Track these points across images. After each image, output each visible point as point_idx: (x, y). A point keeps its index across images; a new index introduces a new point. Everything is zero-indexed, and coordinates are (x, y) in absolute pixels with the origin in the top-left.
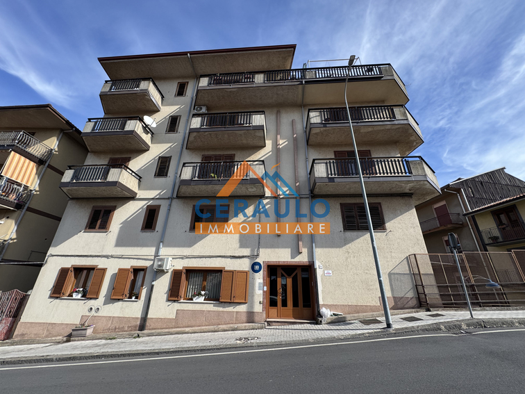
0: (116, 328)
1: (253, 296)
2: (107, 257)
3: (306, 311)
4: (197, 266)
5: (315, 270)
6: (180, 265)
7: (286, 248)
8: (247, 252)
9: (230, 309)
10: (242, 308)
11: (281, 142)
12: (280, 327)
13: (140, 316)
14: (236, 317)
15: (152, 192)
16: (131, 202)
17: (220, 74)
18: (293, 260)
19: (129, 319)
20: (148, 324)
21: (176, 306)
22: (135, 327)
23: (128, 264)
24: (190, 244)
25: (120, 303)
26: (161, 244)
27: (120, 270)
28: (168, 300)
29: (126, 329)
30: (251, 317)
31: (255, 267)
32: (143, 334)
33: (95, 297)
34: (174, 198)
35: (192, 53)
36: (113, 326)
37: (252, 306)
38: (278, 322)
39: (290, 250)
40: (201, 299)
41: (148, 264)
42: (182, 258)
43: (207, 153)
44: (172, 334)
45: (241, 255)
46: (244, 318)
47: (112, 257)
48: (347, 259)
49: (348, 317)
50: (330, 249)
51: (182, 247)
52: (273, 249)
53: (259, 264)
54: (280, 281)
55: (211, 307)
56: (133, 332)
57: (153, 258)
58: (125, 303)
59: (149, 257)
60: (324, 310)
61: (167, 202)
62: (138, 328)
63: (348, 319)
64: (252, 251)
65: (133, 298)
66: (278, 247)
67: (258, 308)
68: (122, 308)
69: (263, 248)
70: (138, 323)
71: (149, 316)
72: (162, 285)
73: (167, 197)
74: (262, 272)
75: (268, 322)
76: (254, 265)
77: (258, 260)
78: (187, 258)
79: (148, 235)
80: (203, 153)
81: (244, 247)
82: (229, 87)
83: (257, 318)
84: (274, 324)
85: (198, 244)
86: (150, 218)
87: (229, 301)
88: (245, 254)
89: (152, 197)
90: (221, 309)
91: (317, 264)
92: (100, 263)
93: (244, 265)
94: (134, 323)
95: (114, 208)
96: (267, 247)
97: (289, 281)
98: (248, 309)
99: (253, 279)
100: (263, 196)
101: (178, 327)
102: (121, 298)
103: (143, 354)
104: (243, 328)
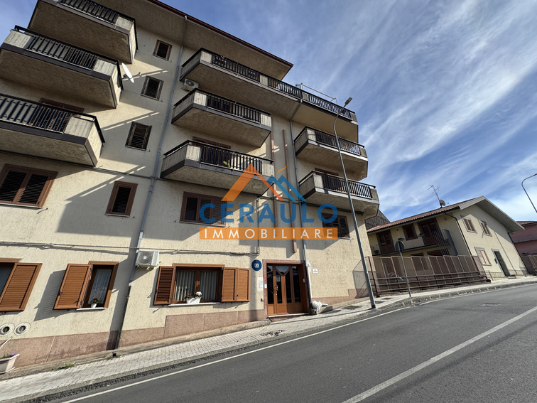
0: (63, 353)
1: (255, 294)
2: (41, 247)
3: (297, 305)
4: (192, 263)
5: (306, 268)
6: (168, 261)
7: (282, 247)
8: (247, 249)
9: (232, 309)
10: (245, 307)
11: (275, 147)
12: (281, 322)
13: (109, 330)
14: (239, 317)
15: (122, 164)
16: (86, 171)
17: (225, 58)
18: (288, 259)
19: (88, 337)
20: (123, 339)
21: (166, 311)
22: (101, 345)
23: (84, 259)
24: (182, 237)
25: (71, 315)
26: (141, 234)
27: (70, 266)
28: (153, 305)
29: (84, 350)
30: (253, 316)
31: (255, 265)
32: (123, 351)
33: (17, 309)
34: (158, 179)
35: (189, 17)
36: (58, 350)
37: (254, 304)
38: (278, 317)
39: (285, 249)
40: (197, 301)
41: (119, 259)
42: (172, 253)
43: (199, 136)
44: (167, 345)
45: (241, 252)
46: (247, 317)
47: (51, 247)
48: (327, 259)
49: (334, 307)
50: (316, 251)
51: (170, 239)
52: (271, 248)
53: (259, 262)
54: (275, 279)
55: (209, 309)
56: (104, 352)
57: (127, 251)
58: (80, 313)
59: (121, 250)
60: (314, 303)
61: (148, 182)
62: (105, 347)
63: (334, 308)
64: (252, 248)
65: (94, 307)
66: (276, 247)
67: (260, 306)
68: (73, 322)
69: (262, 246)
70: (106, 339)
71: (124, 329)
72: (144, 286)
73: (149, 176)
74: (261, 270)
75: (270, 318)
76: (254, 263)
77: (257, 258)
78: (178, 253)
79: (117, 220)
80: (194, 135)
81: (243, 244)
82: (235, 75)
83: (259, 316)
84: (275, 319)
85: (192, 237)
86: (121, 198)
87: (232, 300)
88: (245, 252)
89: (124, 172)
90: (222, 310)
91: (308, 263)
92: (26, 256)
93: (245, 263)
94: (98, 341)
95: (54, 175)
96: (265, 246)
97: (283, 279)
98: (251, 307)
99: (254, 277)
100: (260, 196)
101: (169, 337)
102: (75, 306)
103: (173, 367)
104: (252, 327)
